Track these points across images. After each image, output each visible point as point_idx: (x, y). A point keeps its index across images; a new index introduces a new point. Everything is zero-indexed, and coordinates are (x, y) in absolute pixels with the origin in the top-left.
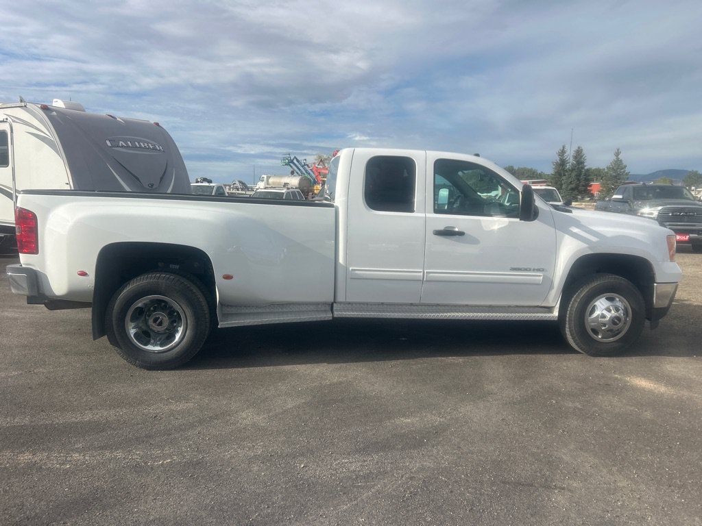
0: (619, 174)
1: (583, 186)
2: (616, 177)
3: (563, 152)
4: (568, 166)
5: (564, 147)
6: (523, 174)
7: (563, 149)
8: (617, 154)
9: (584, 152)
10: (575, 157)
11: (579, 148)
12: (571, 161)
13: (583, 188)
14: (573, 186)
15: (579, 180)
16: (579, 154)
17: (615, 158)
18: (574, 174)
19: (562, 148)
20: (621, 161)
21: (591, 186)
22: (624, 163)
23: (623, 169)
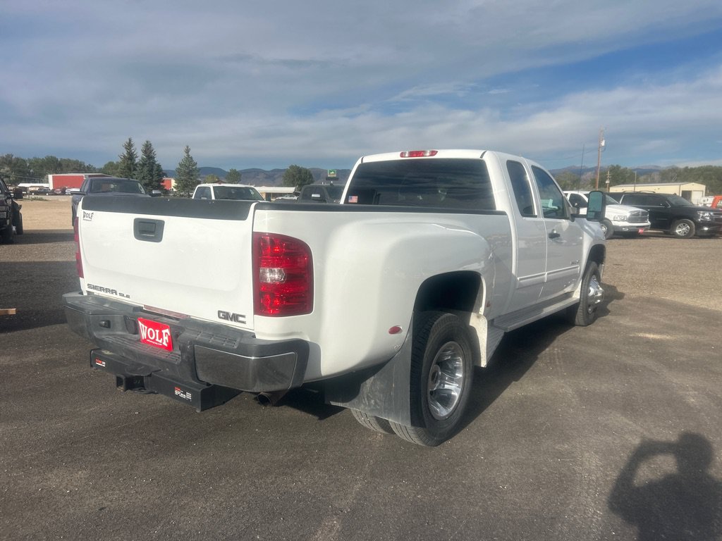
0: (190, 171)
1: (156, 181)
2: (188, 173)
3: (129, 146)
4: (137, 160)
5: (130, 140)
6: (68, 166)
7: (130, 142)
8: (187, 151)
9: (153, 147)
10: (145, 152)
11: (147, 142)
12: (139, 155)
13: (156, 184)
14: (147, 181)
15: (152, 175)
16: (148, 149)
17: (186, 155)
18: (146, 169)
19: (128, 141)
20: (191, 158)
21: (163, 182)
22: (195, 160)
23: (193, 166)
